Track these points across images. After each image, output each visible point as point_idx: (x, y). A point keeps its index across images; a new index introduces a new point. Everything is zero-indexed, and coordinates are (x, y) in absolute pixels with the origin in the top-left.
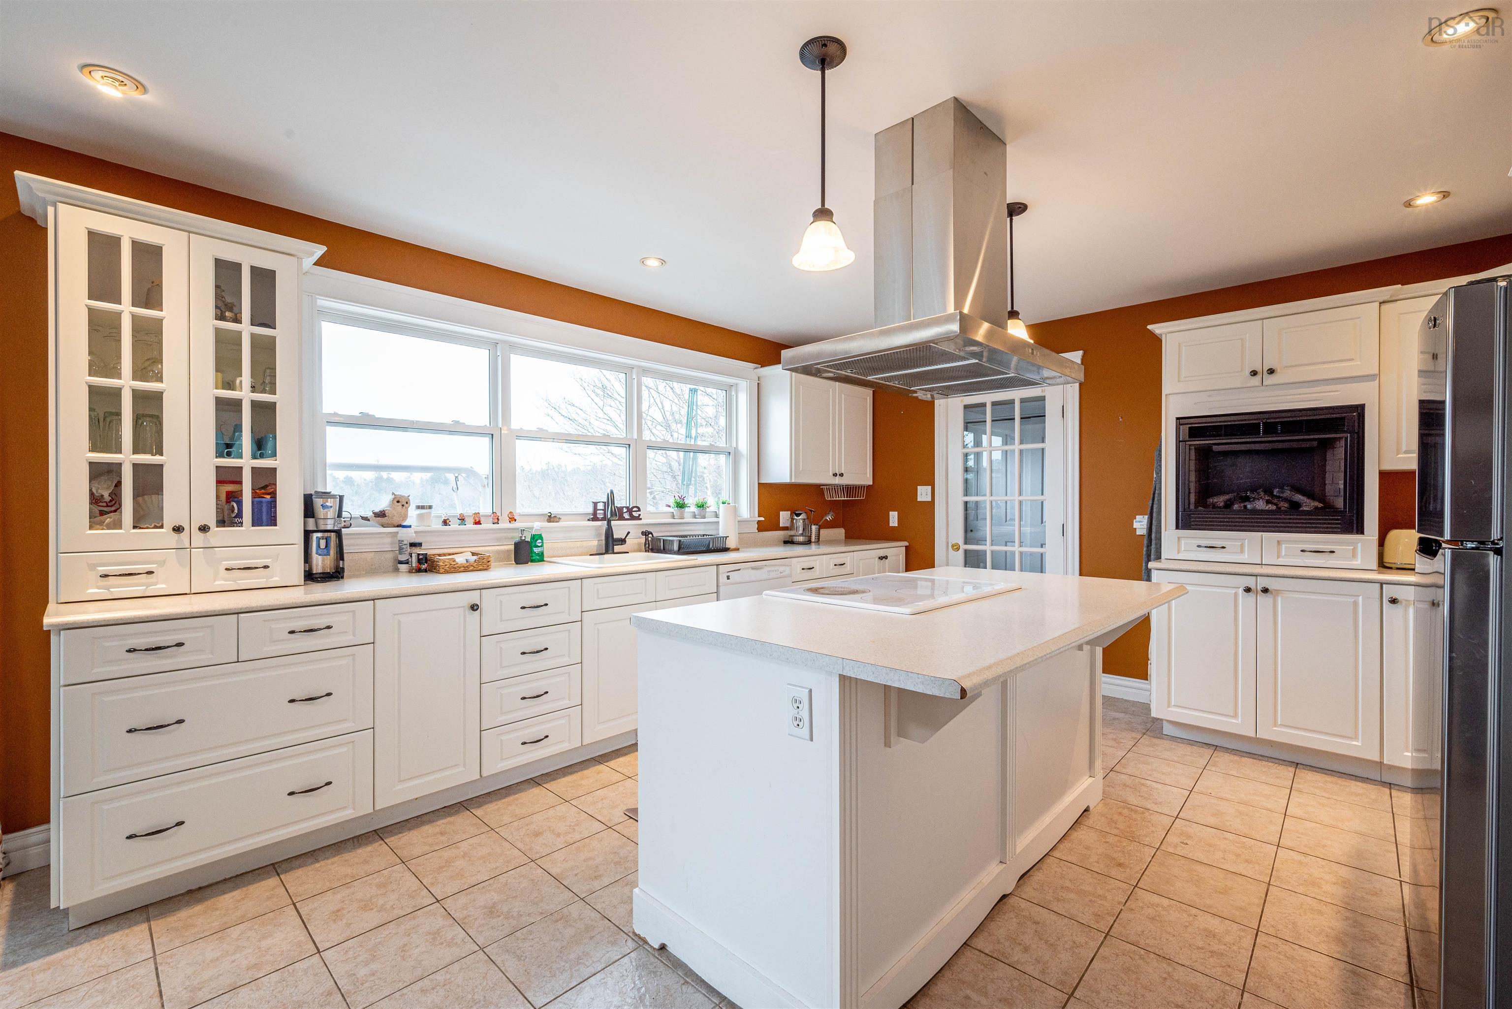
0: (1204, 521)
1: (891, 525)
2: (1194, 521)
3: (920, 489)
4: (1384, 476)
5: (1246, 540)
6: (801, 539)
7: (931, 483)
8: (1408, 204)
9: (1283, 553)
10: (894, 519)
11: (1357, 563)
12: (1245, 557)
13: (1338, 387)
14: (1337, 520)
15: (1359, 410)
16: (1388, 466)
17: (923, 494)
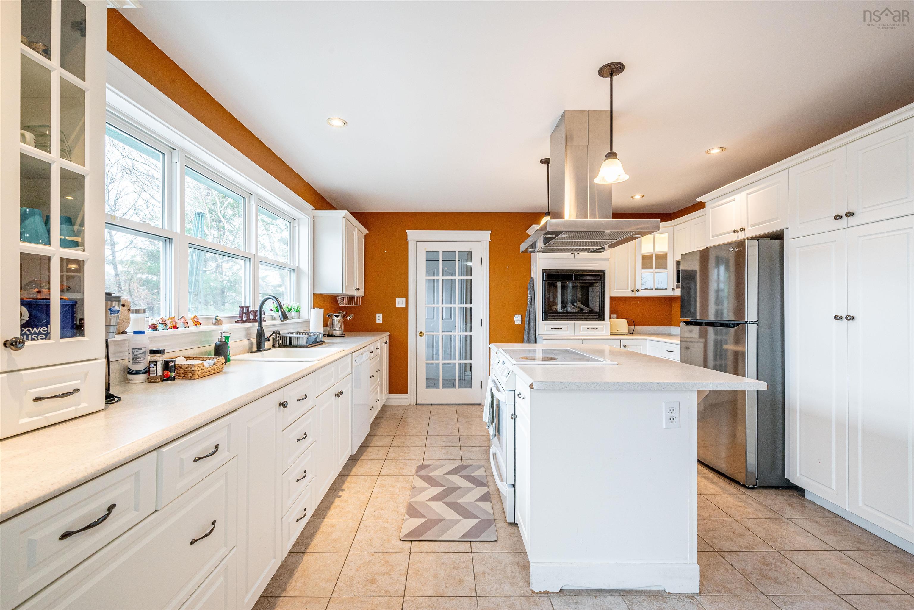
0: (560, 317)
1: (378, 322)
2: (549, 317)
3: (398, 300)
4: (611, 298)
5: (569, 325)
6: (339, 333)
7: (406, 296)
8: (632, 197)
9: (581, 330)
10: (379, 318)
11: (604, 333)
12: (568, 333)
13: (597, 262)
14: (597, 315)
15: (603, 272)
16: (613, 295)
17: (400, 302)
